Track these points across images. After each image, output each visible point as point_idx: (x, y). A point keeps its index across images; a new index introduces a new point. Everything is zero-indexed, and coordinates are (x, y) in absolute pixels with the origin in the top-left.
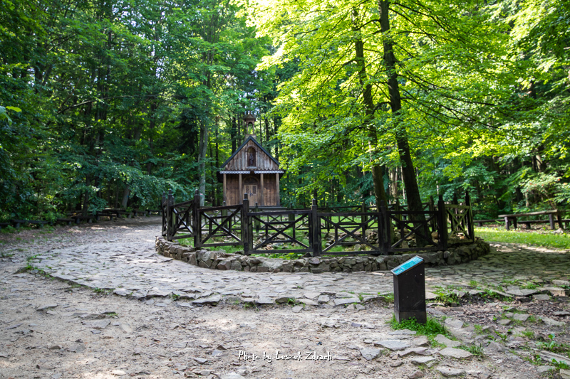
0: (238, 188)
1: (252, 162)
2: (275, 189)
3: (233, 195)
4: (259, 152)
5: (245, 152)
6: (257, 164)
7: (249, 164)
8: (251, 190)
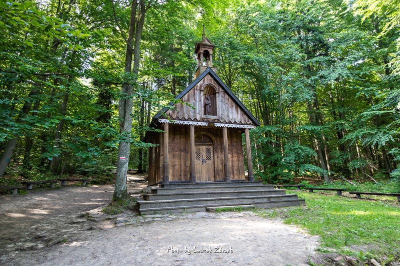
1: (210, 108)
4: (222, 94)
5: (201, 91)
6: (219, 112)
7: (206, 112)
8: (203, 154)
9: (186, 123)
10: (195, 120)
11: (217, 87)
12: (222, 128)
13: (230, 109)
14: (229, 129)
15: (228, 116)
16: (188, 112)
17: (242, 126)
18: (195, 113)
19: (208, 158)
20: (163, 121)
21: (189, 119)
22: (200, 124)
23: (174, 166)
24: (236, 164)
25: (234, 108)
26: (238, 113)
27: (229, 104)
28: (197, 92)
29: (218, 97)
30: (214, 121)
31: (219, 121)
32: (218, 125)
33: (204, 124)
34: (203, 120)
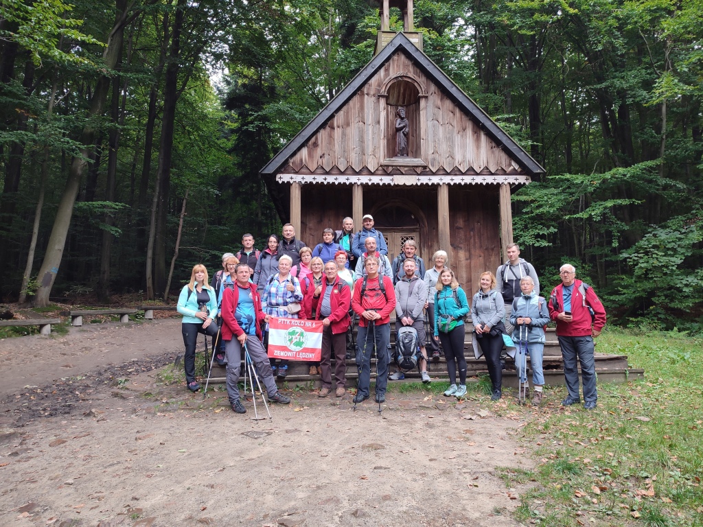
1: (406, 138)
4: (435, 99)
5: (380, 97)
6: (427, 147)
7: (393, 151)
9: (342, 179)
10: (365, 170)
11: (421, 82)
12: (435, 187)
13: (457, 139)
15: (452, 157)
16: (345, 151)
17: (489, 180)
18: (363, 153)
21: (350, 171)
22: (376, 180)
25: (469, 132)
26: (478, 147)
27: (455, 123)
28: (369, 101)
29: (426, 108)
30: (413, 170)
31: (425, 171)
32: (424, 180)
33: (386, 180)
34: (385, 170)
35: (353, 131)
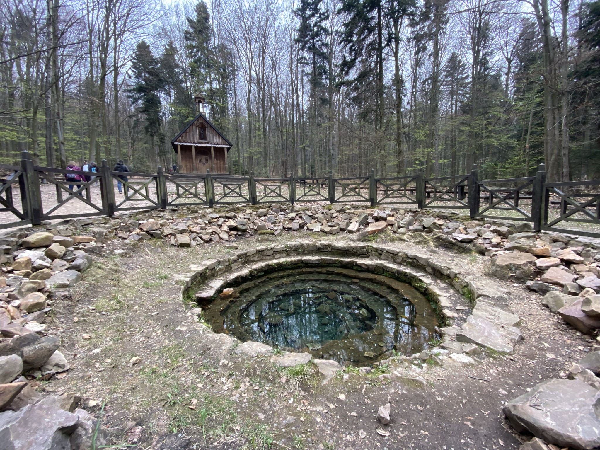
0: (192, 158)
1: (203, 137)
2: (224, 160)
3: (188, 164)
4: (209, 129)
5: (196, 127)
6: (208, 138)
7: (201, 138)
8: (204, 160)
9: (189, 144)
10: (194, 143)
11: (206, 124)
12: (210, 147)
13: (215, 137)
14: (214, 148)
15: (214, 141)
16: (190, 138)
17: (222, 146)
18: (194, 138)
19: (207, 162)
20: (176, 143)
21: (191, 142)
22: (197, 145)
23: (186, 166)
24: (222, 166)
25: (217, 136)
26: (219, 139)
27: (214, 134)
28: (194, 127)
29: (207, 130)
30: (205, 143)
31: (208, 143)
32: (208, 145)
33: (199, 145)
34: (199, 143)
35: (191, 134)
